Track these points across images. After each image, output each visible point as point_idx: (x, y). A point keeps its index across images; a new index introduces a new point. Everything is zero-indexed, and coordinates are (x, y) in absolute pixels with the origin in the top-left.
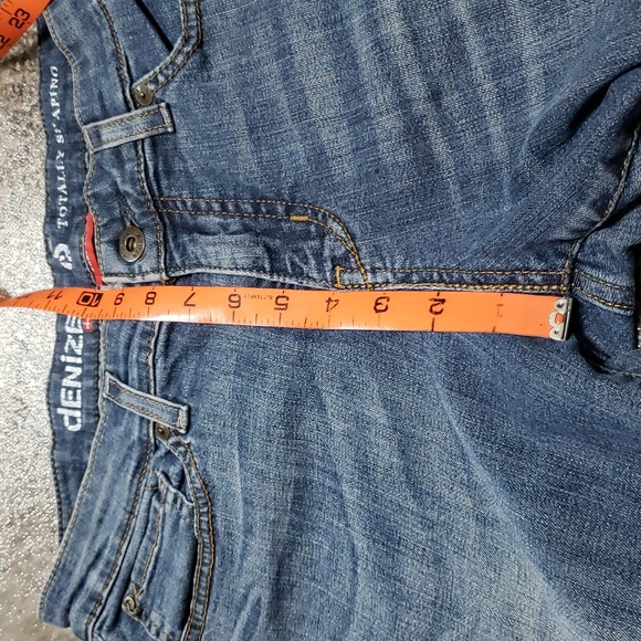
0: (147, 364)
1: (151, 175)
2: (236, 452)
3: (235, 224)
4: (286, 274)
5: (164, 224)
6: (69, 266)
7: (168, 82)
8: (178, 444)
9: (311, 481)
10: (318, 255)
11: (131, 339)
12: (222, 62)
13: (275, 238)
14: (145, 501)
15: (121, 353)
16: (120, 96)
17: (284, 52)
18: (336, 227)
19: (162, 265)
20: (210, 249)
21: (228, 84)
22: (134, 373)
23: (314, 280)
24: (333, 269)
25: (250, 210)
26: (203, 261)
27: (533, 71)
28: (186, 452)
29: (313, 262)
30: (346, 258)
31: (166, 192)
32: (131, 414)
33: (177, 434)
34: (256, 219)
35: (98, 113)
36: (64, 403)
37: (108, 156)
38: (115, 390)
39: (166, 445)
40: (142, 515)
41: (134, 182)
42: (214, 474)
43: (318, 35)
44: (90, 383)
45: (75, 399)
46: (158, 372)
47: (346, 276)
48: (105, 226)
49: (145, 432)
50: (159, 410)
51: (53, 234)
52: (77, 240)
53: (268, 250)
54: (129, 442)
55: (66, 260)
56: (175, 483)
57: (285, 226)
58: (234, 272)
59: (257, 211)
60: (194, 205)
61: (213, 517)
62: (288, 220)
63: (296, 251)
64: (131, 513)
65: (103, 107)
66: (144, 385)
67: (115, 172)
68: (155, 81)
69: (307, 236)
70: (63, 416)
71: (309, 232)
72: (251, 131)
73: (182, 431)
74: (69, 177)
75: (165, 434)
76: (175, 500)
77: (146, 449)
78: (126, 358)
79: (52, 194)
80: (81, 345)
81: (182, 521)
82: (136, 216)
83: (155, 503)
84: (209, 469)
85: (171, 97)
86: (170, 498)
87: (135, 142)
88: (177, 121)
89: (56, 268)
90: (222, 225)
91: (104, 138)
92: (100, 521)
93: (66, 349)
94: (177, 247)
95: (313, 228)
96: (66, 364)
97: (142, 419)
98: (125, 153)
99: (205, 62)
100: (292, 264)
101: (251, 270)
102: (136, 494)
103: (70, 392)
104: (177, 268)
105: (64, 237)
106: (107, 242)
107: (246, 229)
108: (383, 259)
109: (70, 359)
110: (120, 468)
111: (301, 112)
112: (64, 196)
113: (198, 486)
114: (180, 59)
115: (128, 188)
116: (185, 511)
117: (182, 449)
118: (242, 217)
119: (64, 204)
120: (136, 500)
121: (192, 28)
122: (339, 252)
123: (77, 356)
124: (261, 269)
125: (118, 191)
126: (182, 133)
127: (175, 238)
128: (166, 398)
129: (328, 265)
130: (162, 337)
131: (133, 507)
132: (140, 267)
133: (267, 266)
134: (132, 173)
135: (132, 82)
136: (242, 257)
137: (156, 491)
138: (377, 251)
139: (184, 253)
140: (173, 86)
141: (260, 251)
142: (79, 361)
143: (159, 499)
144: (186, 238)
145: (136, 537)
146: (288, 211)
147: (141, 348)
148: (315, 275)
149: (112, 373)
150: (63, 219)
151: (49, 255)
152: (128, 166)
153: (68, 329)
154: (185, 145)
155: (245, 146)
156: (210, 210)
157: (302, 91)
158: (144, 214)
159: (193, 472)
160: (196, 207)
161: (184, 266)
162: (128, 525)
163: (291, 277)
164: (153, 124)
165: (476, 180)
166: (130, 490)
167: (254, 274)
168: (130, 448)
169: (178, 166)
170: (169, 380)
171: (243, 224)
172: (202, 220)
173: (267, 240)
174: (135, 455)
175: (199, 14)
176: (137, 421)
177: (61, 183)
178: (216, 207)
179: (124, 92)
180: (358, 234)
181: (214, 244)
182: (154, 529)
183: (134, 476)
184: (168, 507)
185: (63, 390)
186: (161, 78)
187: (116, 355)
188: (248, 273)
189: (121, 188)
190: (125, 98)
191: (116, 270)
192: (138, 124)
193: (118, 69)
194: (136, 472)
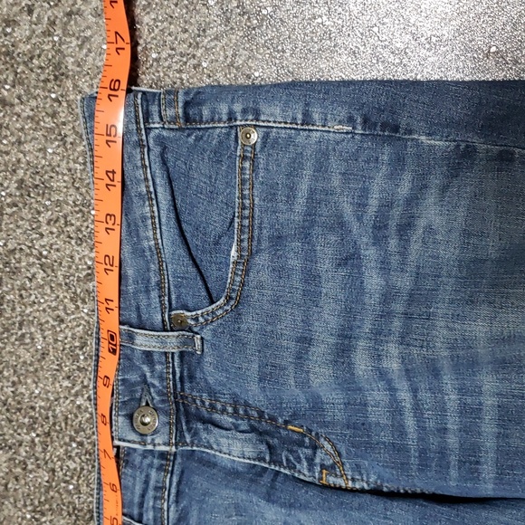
0: (162, 509)
3: (244, 425)
4: (281, 464)
7: (207, 324)
10: (311, 461)
11: (145, 491)
13: (273, 437)
15: (136, 500)
16: (160, 317)
18: (328, 446)
19: (174, 441)
20: (223, 441)
22: (149, 515)
23: (305, 476)
24: (321, 472)
25: (256, 415)
26: (215, 446)
29: (305, 464)
30: (333, 467)
31: (188, 391)
34: (260, 422)
37: (138, 355)
41: (161, 378)
47: (331, 479)
48: (124, 403)
53: (270, 447)
57: (283, 432)
58: (242, 460)
59: (261, 417)
60: (210, 404)
62: (286, 429)
63: (291, 451)
65: (139, 316)
67: (145, 368)
68: (196, 319)
69: (301, 444)
71: (304, 442)
78: (141, 505)
82: (155, 401)
85: (207, 334)
87: (166, 353)
88: (206, 350)
90: (233, 424)
91: (137, 341)
94: (189, 430)
95: (307, 440)
98: (155, 357)
100: (287, 460)
101: (254, 460)
104: (185, 444)
106: (124, 416)
107: (253, 429)
108: (361, 474)
114: (220, 312)
115: (156, 383)
118: (249, 419)
121: (234, 290)
122: (329, 462)
124: (263, 459)
125: (145, 381)
127: (188, 422)
129: (317, 469)
130: (173, 491)
132: (153, 440)
133: (268, 458)
134: (162, 373)
135: (171, 310)
136: (249, 451)
138: (357, 468)
139: (195, 434)
140: (210, 327)
141: (263, 448)
144: (200, 426)
146: (287, 422)
147: (156, 498)
148: (306, 473)
152: (158, 367)
156: (224, 411)
158: (163, 401)
160: (212, 407)
161: (193, 444)
163: (285, 468)
164: (184, 344)
167: (256, 463)
169: (198, 375)
171: (251, 426)
172: (217, 417)
173: (268, 438)
175: (243, 284)
178: (230, 410)
179: (162, 313)
180: (344, 453)
181: (228, 438)
186: (201, 320)
187: (131, 502)
188: (252, 462)
189: (149, 380)
190: (163, 321)
191: (129, 438)
192: (172, 341)
193: (160, 296)
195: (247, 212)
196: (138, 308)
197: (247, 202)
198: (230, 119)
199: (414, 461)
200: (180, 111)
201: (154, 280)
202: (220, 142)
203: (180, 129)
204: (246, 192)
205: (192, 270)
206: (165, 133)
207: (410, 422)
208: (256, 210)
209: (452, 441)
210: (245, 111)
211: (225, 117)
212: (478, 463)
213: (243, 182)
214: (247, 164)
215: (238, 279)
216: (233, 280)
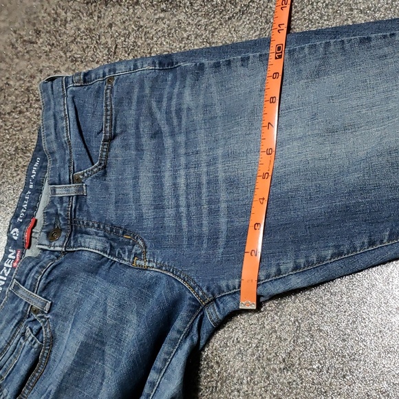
0: (37, 280)
1: (73, 209)
2: (70, 325)
3: (101, 233)
4: (115, 256)
5: (72, 230)
6: (16, 238)
7: (88, 177)
8: (42, 317)
10: (130, 252)
12: (112, 175)
13: (115, 242)
14: (17, 339)
16: (68, 177)
17: (136, 178)
18: (141, 242)
20: (88, 240)
21: (111, 184)
22: (29, 282)
23: (125, 260)
24: (134, 258)
25: (109, 229)
26: (83, 244)
27: (223, 206)
28: (45, 321)
29: (127, 253)
30: (140, 254)
31: (77, 217)
32: (21, 300)
33: (43, 312)
34: (110, 234)
35: (57, 182)
38: (17, 288)
39: (34, 316)
40: (14, 345)
42: (58, 333)
43: (150, 175)
46: (41, 284)
47: (138, 262)
49: (26, 309)
50: (37, 301)
51: (14, 223)
52: (24, 228)
53: (111, 246)
54: (17, 312)
55: (16, 235)
56: (34, 333)
57: (121, 239)
59: (111, 231)
60: (87, 223)
61: (51, 351)
62: (122, 237)
63: (121, 249)
64: (9, 344)
65: (60, 180)
66: (32, 288)
68: (83, 175)
69: (128, 244)
71: (129, 242)
72: (116, 203)
73: (46, 312)
74: (29, 202)
75: (36, 312)
76: (32, 341)
77: (24, 315)
78: (27, 275)
79: (19, 207)
80: (9, 272)
81: (33, 350)
83: (21, 340)
84: (56, 330)
85: (88, 182)
86: (30, 339)
87: (69, 197)
88: (88, 192)
89: (10, 238)
90: (96, 233)
93: (1, 273)
94: (74, 239)
95: (131, 241)
97: (26, 303)
98: (64, 200)
99: (105, 174)
100: (119, 253)
101: (101, 251)
102: (14, 336)
104: (70, 247)
105: (18, 226)
107: (105, 236)
108: (154, 258)
109: (1, 277)
110: (9, 322)
111: (137, 200)
112: (24, 209)
113: (49, 337)
114: (95, 170)
115: (62, 213)
116: (36, 345)
117: (44, 320)
118: (105, 232)
119: (23, 212)
120: (12, 338)
121: (103, 160)
122: (138, 252)
123: (5, 276)
124: (106, 252)
126: (88, 197)
127: (74, 235)
128: (41, 296)
129: (133, 256)
130: (49, 270)
131: (10, 341)
133: (108, 252)
135: (74, 173)
136: (99, 246)
137: (23, 335)
138: (153, 255)
140: (90, 178)
141: (108, 245)
142: (5, 279)
143: (24, 339)
144: (79, 236)
145: (8, 355)
146: (124, 233)
147: (37, 272)
148: (126, 259)
149: (17, 280)
150: (21, 218)
151: (9, 232)
153: (5, 265)
154: (89, 202)
155: (112, 207)
157: (139, 193)
159: (48, 330)
161: (74, 247)
162: (5, 349)
163: (116, 258)
164: (79, 191)
165: (195, 238)
166: (11, 333)
167: (102, 253)
168: (17, 314)
169: (85, 208)
170: (45, 289)
171: (105, 234)
173: (111, 242)
174: (18, 318)
176: (23, 303)
177: (25, 204)
179: (70, 176)
180: (149, 247)
181: (90, 238)
182: (17, 352)
183: (15, 327)
184: (27, 343)
186: (86, 175)
188: (99, 252)
189: (59, 212)
190: (70, 178)
192: (73, 190)
193: (69, 167)
194: (16, 325)
195: (109, 113)
196: (59, 175)
197: (109, 108)
198: (104, 77)
199: (185, 243)
200: (81, 77)
201: (67, 158)
202: (99, 87)
203: (81, 85)
204: (108, 103)
205: (83, 149)
207: (184, 223)
208: (113, 110)
209: (205, 229)
210: (110, 71)
211: (101, 76)
212: (218, 238)
213: (106, 99)
214: (108, 91)
215: (104, 154)
216: (102, 155)
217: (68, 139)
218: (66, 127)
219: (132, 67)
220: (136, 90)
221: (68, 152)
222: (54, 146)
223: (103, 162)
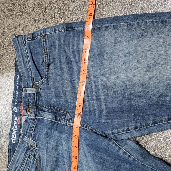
0: (30, 133)
1: (36, 99)
2: (46, 151)
4: (58, 121)
5: (36, 108)
6: (16, 112)
7: (41, 84)
8: (34, 149)
9: (59, 158)
10: (64, 119)
11: (28, 128)
12: (51, 82)
13: (57, 114)
14: (27, 159)
15: (26, 130)
17: (63, 84)
18: (68, 115)
19: (35, 115)
21: (52, 86)
22: (28, 134)
24: (67, 121)
26: (43, 116)
27: (102, 97)
28: (36, 150)
30: (69, 120)
31: (38, 103)
32: (26, 142)
33: (34, 147)
34: (54, 110)
35: (26, 86)
36: (12, 137)
37: (27, 94)
38: (23, 137)
39: (32, 148)
40: (26, 161)
41: (32, 100)
43: (69, 82)
44: (18, 134)
45: (15, 137)
46: (32, 135)
47: (69, 123)
48: (25, 106)
49: (28, 145)
50: (31, 142)
51: (14, 105)
52: (19, 107)
53: (55, 116)
55: (16, 110)
56: (33, 156)
57: (59, 112)
58: (49, 119)
59: (54, 109)
60: (43, 106)
61: (40, 163)
62: (60, 112)
63: (60, 117)
64: (24, 161)
65: (28, 85)
66: (29, 137)
67: (29, 98)
68: (39, 84)
70: (12, 140)
71: (63, 114)
72: (55, 95)
73: (35, 147)
74: (18, 95)
75: (32, 146)
76: (33, 159)
77: (28, 149)
78: (27, 132)
79: (14, 98)
80: (17, 127)
81: (34, 163)
82: (31, 106)
83: (29, 159)
84: (40, 154)
85: (41, 87)
86: (32, 159)
87: (33, 93)
88: (42, 91)
89: (13, 112)
90: (47, 110)
91: (27, 91)
92: (17, 162)
93: (14, 127)
94: (38, 113)
95: (64, 114)
96: (13, 130)
97: (28, 143)
98: (31, 95)
99: (48, 81)
100: (60, 119)
101: (52, 119)
102: (25, 157)
103: (14, 136)
104: (38, 116)
105: (16, 106)
106: (25, 109)
107: (52, 112)
109: (14, 129)
110: (22, 152)
111: (65, 94)
112: (17, 98)
113: (38, 157)
114: (44, 81)
115: (31, 101)
116: (35, 161)
117: (35, 150)
118: (51, 110)
119: (17, 100)
120: (25, 158)
121: (46, 75)
122: (68, 119)
124: (54, 119)
125: (29, 101)
126: (42, 93)
127: (38, 111)
128: (33, 140)
129: (66, 121)
130: (34, 129)
131: (24, 160)
132: (31, 115)
133: (55, 119)
135: (34, 82)
136: (50, 117)
137: (29, 157)
139: (39, 114)
140: (42, 85)
141: (54, 116)
142: (16, 130)
143: (30, 158)
144: (40, 112)
145: (24, 165)
146: (60, 110)
147: (30, 130)
148: (63, 122)
149: (23, 134)
150: (16, 103)
151: (12, 109)
152: (31, 97)
154: (43, 95)
155: (54, 98)
156: (46, 107)
157: (65, 91)
158: (33, 106)
159: (37, 154)
160: (43, 107)
161: (39, 116)
162: (23, 163)
163: (59, 121)
164: (37, 91)
165: (92, 112)
167: (52, 120)
168: (25, 148)
169: (41, 98)
170: (34, 137)
171: (51, 111)
172: (44, 109)
173: (55, 114)
174: (26, 150)
175: (48, 73)
176: (27, 143)
177: (17, 96)
178: (47, 107)
179: (32, 84)
180: (72, 116)
181: (46, 114)
182: (28, 164)
183: (25, 154)
184: (32, 160)
185: (12, 135)
186: (40, 84)
187: (25, 131)
189: (30, 101)
191: (26, 115)
192: (34, 90)
193: (32, 80)
194: (25, 153)
195: (46, 53)
200: (31, 36)
201: (30, 76)
202: (39, 40)
203: (32, 40)
204: (45, 49)
205: (37, 71)
206: (29, 42)
215: (47, 72)
216: (46, 73)
217: (30, 67)
218: (28, 61)
219: (54, 30)
220: (57, 41)
221: (30, 73)
222: (24, 70)
223: (46, 77)
